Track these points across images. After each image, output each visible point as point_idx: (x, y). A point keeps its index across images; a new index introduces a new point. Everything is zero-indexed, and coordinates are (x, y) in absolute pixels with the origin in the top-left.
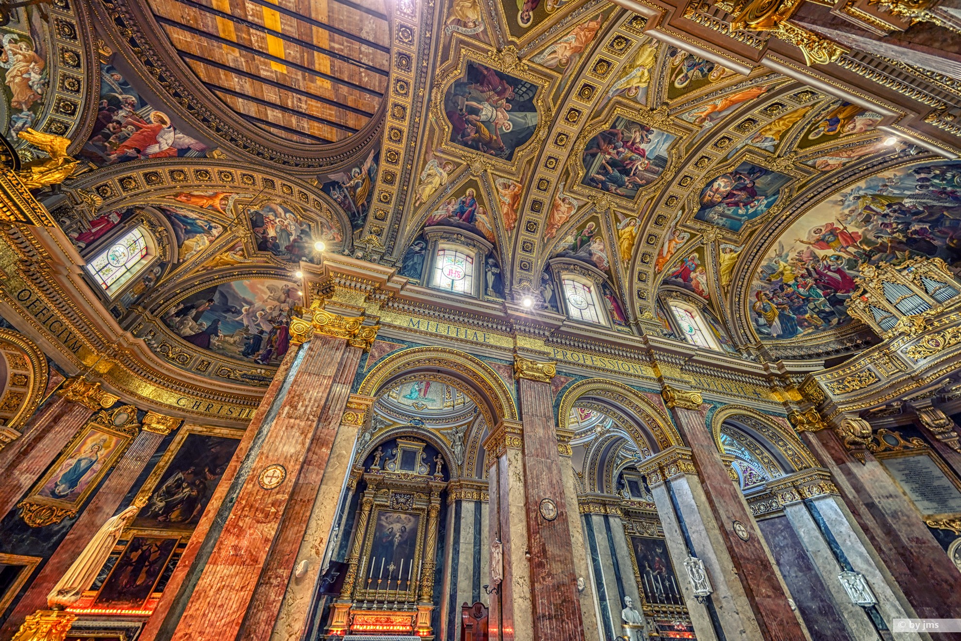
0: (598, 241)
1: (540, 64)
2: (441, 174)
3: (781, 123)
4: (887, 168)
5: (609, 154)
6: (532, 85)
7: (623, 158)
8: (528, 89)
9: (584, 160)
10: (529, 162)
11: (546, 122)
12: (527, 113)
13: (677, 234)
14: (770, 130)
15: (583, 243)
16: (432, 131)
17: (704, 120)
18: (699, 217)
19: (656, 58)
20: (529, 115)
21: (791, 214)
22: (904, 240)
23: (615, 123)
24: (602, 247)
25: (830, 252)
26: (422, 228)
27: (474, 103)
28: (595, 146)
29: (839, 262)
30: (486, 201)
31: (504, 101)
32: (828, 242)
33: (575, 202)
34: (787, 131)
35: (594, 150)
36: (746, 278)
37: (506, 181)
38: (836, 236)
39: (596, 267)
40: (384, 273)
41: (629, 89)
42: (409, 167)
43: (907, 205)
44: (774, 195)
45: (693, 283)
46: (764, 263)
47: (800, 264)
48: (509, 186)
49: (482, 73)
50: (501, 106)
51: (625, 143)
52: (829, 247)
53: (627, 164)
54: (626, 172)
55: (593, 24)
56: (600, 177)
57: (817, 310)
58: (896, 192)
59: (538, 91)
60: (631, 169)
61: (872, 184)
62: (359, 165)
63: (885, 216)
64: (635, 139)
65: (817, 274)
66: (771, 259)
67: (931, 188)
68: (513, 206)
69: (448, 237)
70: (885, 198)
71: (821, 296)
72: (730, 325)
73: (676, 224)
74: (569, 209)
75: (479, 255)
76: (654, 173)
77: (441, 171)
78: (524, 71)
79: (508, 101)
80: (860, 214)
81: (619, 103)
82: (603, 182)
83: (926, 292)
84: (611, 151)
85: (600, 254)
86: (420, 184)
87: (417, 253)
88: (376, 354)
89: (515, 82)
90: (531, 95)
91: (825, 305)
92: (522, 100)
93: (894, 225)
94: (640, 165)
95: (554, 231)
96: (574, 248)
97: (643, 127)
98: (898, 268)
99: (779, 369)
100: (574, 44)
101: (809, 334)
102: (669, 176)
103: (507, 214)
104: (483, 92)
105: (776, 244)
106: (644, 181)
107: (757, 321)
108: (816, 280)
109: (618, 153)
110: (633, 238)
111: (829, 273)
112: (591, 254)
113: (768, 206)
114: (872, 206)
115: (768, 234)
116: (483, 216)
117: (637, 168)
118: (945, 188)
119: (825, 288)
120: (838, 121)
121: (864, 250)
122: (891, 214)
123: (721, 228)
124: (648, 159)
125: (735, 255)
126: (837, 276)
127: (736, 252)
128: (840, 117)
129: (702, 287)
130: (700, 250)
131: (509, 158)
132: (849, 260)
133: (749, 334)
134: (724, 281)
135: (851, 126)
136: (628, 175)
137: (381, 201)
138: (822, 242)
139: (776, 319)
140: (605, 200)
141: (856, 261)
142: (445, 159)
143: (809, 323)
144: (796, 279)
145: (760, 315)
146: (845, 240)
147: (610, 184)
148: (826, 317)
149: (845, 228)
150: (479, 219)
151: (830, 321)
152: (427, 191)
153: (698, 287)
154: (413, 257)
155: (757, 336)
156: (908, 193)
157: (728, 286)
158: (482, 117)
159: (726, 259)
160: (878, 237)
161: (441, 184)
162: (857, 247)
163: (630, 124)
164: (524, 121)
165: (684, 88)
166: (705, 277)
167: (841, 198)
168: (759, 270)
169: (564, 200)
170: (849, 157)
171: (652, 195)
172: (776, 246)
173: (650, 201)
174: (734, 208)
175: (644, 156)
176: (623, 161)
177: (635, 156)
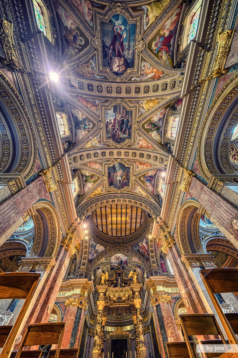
0: (152, 119)
1: (103, 170)
8: (109, 169)
9: (123, 142)
11: (116, 161)
17: (96, 106)
18: (133, 64)
24: (155, 116)
27: (118, 182)
30: (144, 173)
31: (115, 174)
35: (119, 140)
37: (136, 168)
48: (137, 166)
49: (110, 182)
50: (116, 175)
56: (127, 132)
60: (121, 120)
68: (143, 164)
74: (141, 140)
78: (105, 173)
82: (129, 130)
84: (118, 133)
85: (159, 115)
92: (113, 170)
95: (150, 145)
100: (95, 165)
102: (119, 101)
103: (146, 166)
104: (114, 181)
106: (124, 111)
110: (148, 101)
116: (149, 173)
123: (134, 40)
128: (72, 38)
131: (129, 168)
140: (135, 126)
142: (134, 187)
147: (129, 126)
158: (121, 179)
163: (108, 132)
164: (118, 167)
169: (138, 144)
173: (131, 102)
174: (124, 43)
175: (116, 118)
176: (119, 126)
177: (117, 122)
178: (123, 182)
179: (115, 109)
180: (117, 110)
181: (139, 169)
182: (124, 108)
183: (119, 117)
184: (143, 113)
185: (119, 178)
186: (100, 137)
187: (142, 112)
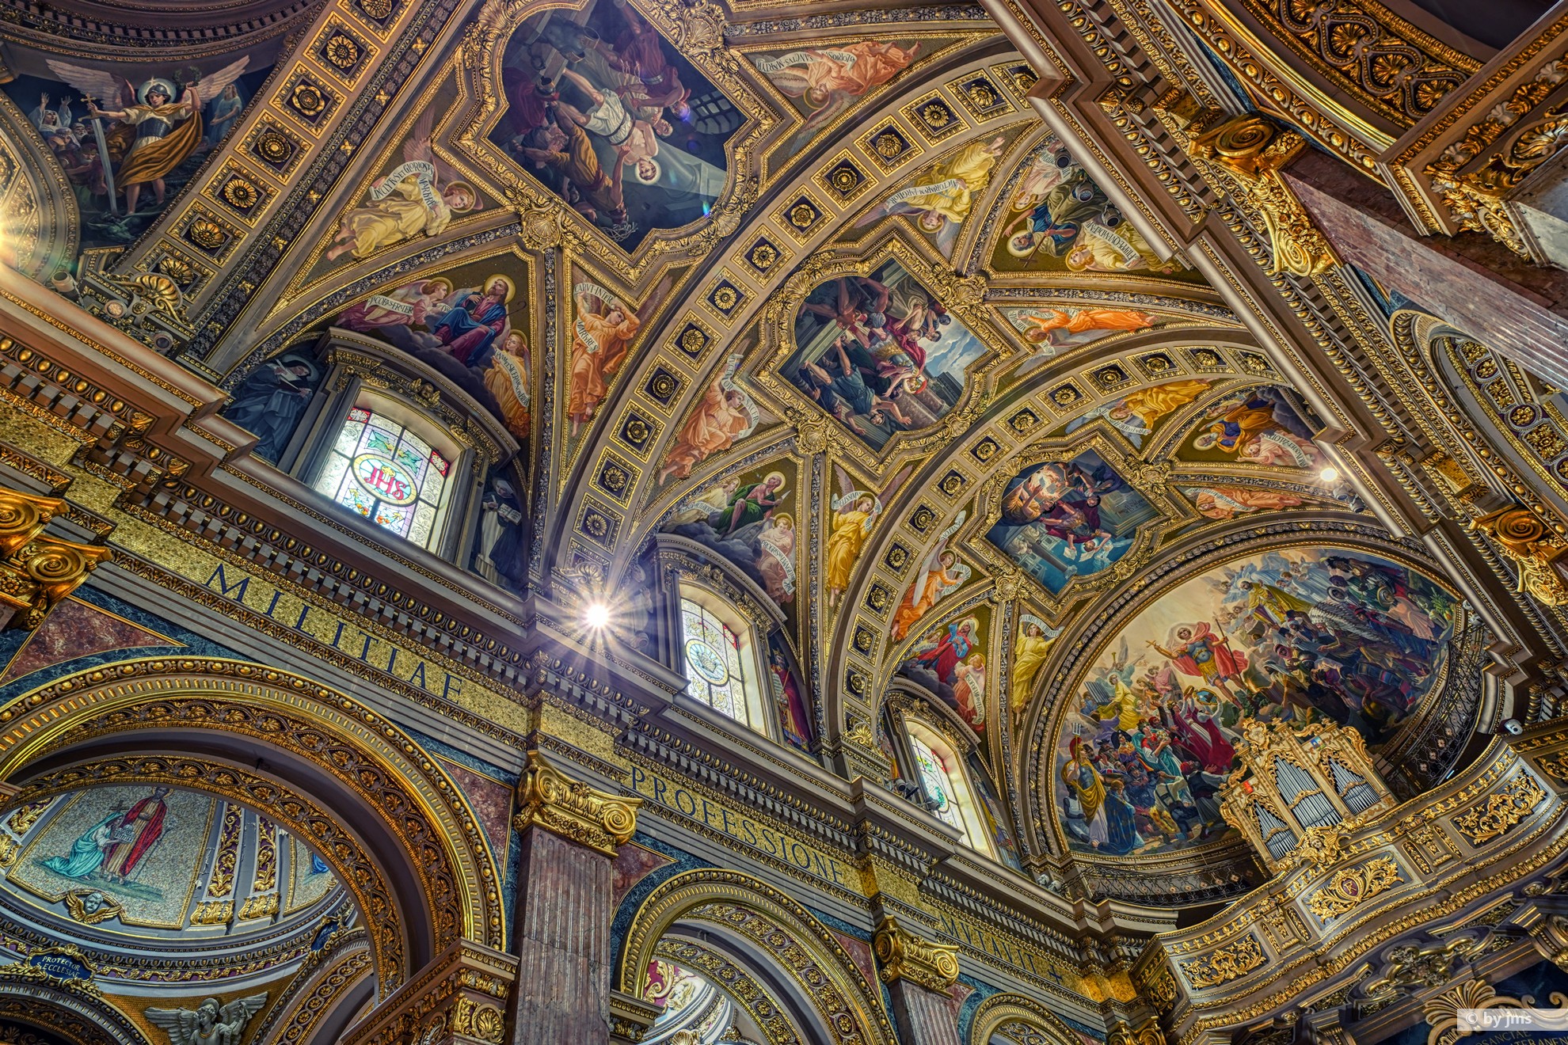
0: (782, 522)
1: (765, 75)
2: (434, 206)
3: (1161, 396)
4: (1292, 543)
5: (854, 330)
6: (733, 109)
7: (879, 352)
8: (722, 113)
9: (799, 322)
10: (675, 275)
11: (740, 202)
12: (705, 165)
13: (948, 560)
14: (1142, 402)
15: (748, 517)
16: (448, 92)
17: (1041, 336)
18: (995, 539)
19: (991, 175)
20: (707, 169)
21: (1146, 587)
22: (1306, 685)
23: (881, 269)
24: (787, 541)
25: (1199, 682)
26: (324, 327)
27: (585, 83)
28: (828, 300)
29: (1211, 707)
30: (535, 325)
31: (658, 112)
32: (1197, 661)
33: (754, 411)
34: (1167, 417)
35: (825, 309)
36: (1057, 703)
37: (602, 294)
38: (1210, 651)
39: (764, 587)
40: (183, 394)
41: (928, 213)
42: (349, 148)
43: (1314, 621)
44: (1126, 537)
45: (958, 688)
46: (1092, 676)
47: (1150, 694)
48: (608, 311)
49: (628, 26)
50: (648, 119)
51: (891, 320)
52: (1199, 673)
53: (884, 368)
54: (879, 386)
55: (896, 54)
56: (823, 374)
57: (1169, 801)
58: (1301, 591)
59: (744, 129)
60: (889, 382)
61: (1273, 565)
62: (182, 77)
63: (1283, 632)
64: (911, 321)
65: (1176, 723)
66: (1104, 672)
67: (1347, 599)
68: (604, 361)
69: (398, 379)
70: (1286, 597)
71: (1177, 774)
72: (1017, 806)
73: (951, 537)
74: (737, 423)
75: (472, 460)
76: (932, 408)
77: (437, 197)
78: (728, 70)
80: (1249, 618)
81: (902, 233)
82: (825, 389)
83: (1337, 791)
84: (859, 325)
85: (779, 557)
86: (362, 204)
87: (283, 385)
88: (59, 644)
89: (698, 85)
90: (725, 128)
91: (1183, 792)
92: (701, 128)
93: (1295, 654)
94: (908, 380)
95: (689, 462)
96: (723, 524)
97: (934, 306)
98: (1299, 735)
99: (1101, 921)
100: (848, 71)
101: (1154, 851)
102: (957, 428)
103: (582, 377)
104: (616, 67)
105: (1117, 640)
106: (907, 420)
107: (1066, 805)
108: (1172, 735)
109: (872, 335)
110: (861, 541)
111: (1195, 726)
112: (757, 552)
113: (1115, 556)
114: (1266, 608)
115: (1104, 617)
116: (515, 361)
117: (900, 384)
118: (1364, 604)
119: (1185, 756)
120: (1237, 431)
121: (1249, 690)
122: (1292, 631)
123: (1031, 575)
124: (926, 373)
125: (1044, 645)
126: (1205, 734)
127: (1046, 638)
128: (1242, 425)
129: (975, 702)
130: (984, 614)
131: (630, 244)
132: (1226, 706)
133: (1050, 834)
134: (1018, 698)
135: (1254, 447)
136: (880, 392)
137: (222, 196)
138: (1189, 659)
139: (1101, 808)
140: (821, 431)
141: (1236, 711)
142: (461, 176)
143: (1156, 828)
144: (1140, 724)
145: (1073, 795)
146: (1224, 664)
147: (839, 399)
148: (1185, 818)
149: (1226, 640)
150: (501, 366)
151: (1189, 830)
152: (374, 233)
153: (965, 701)
154: (269, 393)
155: (1065, 840)
156: (1317, 598)
157: (1024, 710)
158: (593, 121)
159: (1028, 647)
160: (1271, 671)
161: (424, 231)
162: (1240, 683)
163: (910, 286)
164: (690, 177)
165: (1023, 259)
166: (982, 680)
167: (1224, 579)
168: (1082, 689)
169: (729, 396)
170: (1244, 503)
171: (918, 456)
172: (1114, 646)
173: (910, 468)
174: (1059, 540)
175: (919, 363)
176: (878, 357)
178: (560, 120)
179: (949, 388)
180: (939, 394)
181: (583, 308)
182: (916, 425)
183: (911, 379)
184: (836, 497)
185: (609, 114)
186: (931, 239)
187: (840, 497)
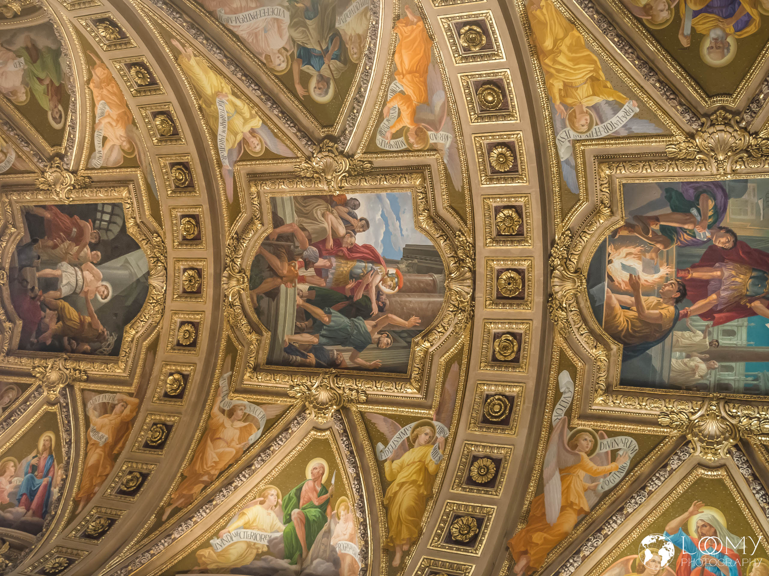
0: (341, 509)
5: (302, 280)
6: (113, 205)
7: (337, 281)
8: (110, 214)
9: (258, 310)
12: (128, 256)
13: (586, 442)
17: (420, 134)
20: (132, 257)
27: (48, 272)
28: (266, 273)
31: (87, 250)
35: (268, 285)
37: (106, 399)
48: (113, 407)
51: (321, 244)
53: (353, 290)
55: (100, 72)
59: (124, 210)
60: (367, 298)
64: (334, 232)
68: (114, 446)
74: (244, 431)
79: (93, 247)
82: (316, 349)
84: (302, 272)
85: (351, 552)
89: (89, 212)
92: (111, 236)
97: (334, 201)
104: (54, 247)
106: (414, 320)
109: (319, 272)
117: (379, 292)
131: (115, 350)
136: (367, 314)
140: (327, 389)
158: (63, 290)
163: (304, 204)
164: (126, 272)
165: (335, 97)
169: (231, 413)
173: (456, 366)
174: (744, 321)
175: (375, 259)
176: (340, 282)
177: (360, 266)
178: (49, 305)
179: (424, 260)
180: (420, 271)
181: (94, 416)
182: (426, 319)
183: (383, 280)
184: (380, 446)
185: (68, 277)
